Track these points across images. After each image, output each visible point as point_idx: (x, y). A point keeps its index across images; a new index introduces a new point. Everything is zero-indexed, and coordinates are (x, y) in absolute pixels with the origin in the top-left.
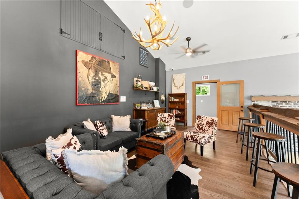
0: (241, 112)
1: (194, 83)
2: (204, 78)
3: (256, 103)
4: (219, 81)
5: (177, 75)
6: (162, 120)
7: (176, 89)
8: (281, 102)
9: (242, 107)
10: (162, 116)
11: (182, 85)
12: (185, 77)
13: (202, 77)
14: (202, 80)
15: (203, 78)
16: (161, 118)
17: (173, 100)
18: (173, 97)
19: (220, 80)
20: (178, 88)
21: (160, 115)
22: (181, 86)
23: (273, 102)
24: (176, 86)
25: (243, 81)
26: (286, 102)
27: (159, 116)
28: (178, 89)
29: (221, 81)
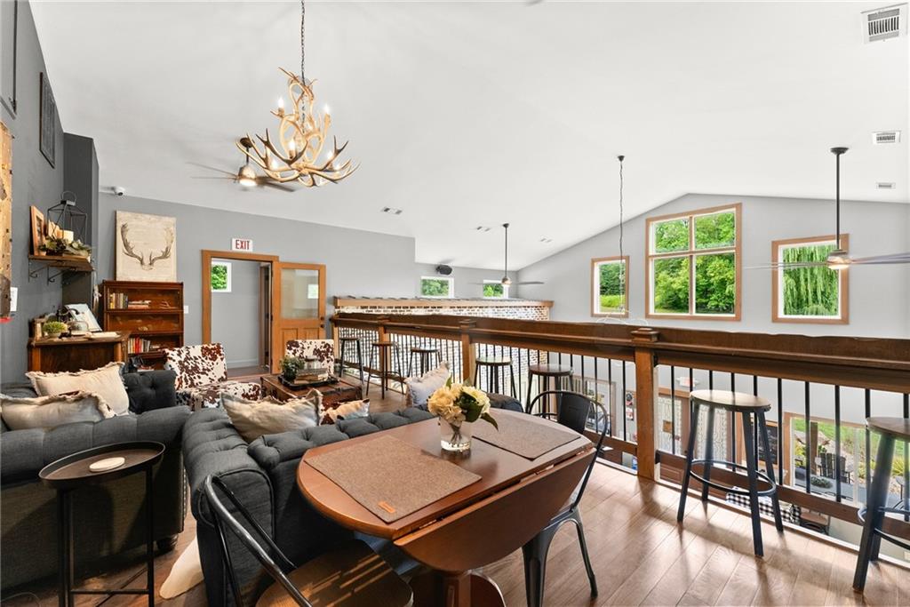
0: (321, 329)
1: (207, 256)
2: (239, 246)
3: (342, 310)
4: (278, 261)
5: (140, 216)
6: (187, 367)
7: (139, 265)
8: (371, 307)
9: (322, 319)
10: (183, 356)
11: (165, 255)
12: (173, 229)
13: (234, 241)
14: (234, 249)
15: (237, 244)
16: (180, 362)
17: (126, 303)
18: (122, 295)
19: (278, 257)
20: (147, 261)
21: (175, 353)
22: (160, 258)
23: (363, 308)
24: (136, 257)
25: (325, 266)
26: (375, 307)
27: (174, 358)
28: (146, 268)
29: (280, 260)
